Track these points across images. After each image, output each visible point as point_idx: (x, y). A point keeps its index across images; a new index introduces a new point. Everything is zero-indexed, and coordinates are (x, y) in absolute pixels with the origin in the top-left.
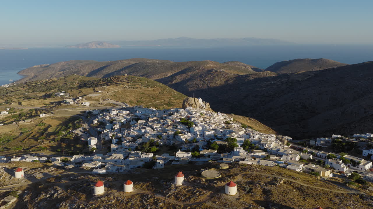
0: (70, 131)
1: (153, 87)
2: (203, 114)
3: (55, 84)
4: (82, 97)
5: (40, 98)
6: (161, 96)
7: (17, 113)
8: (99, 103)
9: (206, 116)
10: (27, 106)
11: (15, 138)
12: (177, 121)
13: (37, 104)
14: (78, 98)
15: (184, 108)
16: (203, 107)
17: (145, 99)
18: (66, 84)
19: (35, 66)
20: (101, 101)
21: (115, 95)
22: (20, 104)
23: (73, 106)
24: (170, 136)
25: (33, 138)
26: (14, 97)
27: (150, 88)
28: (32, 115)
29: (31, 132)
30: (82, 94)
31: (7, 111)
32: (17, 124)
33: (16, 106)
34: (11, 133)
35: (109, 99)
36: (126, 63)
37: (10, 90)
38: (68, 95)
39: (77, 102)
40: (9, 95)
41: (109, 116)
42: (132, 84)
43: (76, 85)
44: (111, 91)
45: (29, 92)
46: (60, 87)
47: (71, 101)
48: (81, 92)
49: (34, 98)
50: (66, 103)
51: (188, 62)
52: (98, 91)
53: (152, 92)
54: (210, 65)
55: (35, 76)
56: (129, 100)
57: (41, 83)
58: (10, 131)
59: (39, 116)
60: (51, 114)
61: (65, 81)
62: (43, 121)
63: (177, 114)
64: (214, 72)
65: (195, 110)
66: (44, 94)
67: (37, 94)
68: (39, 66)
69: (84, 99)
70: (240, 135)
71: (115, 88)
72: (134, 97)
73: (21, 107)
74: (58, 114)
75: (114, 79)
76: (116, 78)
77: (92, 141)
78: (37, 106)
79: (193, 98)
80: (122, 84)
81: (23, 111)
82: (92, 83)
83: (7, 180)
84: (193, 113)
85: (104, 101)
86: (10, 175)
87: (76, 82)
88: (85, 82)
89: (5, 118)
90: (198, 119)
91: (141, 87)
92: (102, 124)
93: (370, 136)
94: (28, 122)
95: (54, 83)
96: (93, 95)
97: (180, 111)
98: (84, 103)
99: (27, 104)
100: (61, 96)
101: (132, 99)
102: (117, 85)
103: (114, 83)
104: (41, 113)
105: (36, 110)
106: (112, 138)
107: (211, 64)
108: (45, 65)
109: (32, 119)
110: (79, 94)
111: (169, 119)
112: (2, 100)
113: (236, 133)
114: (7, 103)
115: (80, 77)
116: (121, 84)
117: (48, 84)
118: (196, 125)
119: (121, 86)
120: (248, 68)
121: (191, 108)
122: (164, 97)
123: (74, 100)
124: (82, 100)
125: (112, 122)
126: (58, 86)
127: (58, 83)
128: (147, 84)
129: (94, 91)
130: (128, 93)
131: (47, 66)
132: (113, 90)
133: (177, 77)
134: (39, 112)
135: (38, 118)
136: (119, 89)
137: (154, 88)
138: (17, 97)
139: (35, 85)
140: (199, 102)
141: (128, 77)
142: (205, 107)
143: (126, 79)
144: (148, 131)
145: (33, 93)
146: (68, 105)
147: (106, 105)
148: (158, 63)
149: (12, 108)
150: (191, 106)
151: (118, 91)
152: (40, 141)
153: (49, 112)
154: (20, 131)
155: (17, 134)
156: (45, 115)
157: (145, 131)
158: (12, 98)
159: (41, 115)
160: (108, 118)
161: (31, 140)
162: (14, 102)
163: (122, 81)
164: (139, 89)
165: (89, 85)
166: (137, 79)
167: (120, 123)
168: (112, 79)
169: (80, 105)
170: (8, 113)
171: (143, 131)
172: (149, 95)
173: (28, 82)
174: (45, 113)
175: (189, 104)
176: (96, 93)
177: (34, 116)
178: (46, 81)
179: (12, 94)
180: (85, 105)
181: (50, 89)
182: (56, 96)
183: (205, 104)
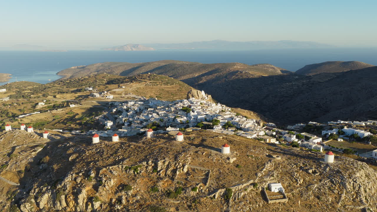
0: (93, 118)
1: (173, 84)
2: (203, 104)
3: (87, 81)
4: (107, 91)
5: (72, 92)
6: (179, 93)
7: (52, 104)
8: (121, 97)
9: (204, 105)
10: (60, 99)
11: (49, 123)
12: (179, 108)
13: (69, 97)
14: (104, 92)
15: (188, 98)
16: (205, 98)
17: (164, 95)
18: (95, 81)
19: (73, 68)
20: (123, 95)
21: (136, 91)
22: (55, 97)
23: (99, 99)
24: (170, 120)
25: (63, 123)
26: (50, 92)
27: (170, 85)
28: (64, 106)
29: (61, 119)
30: (107, 89)
31: (44, 103)
32: (51, 112)
33: (51, 99)
34: (46, 119)
35: (131, 94)
36: (156, 65)
37: (47, 86)
38: (96, 90)
39: (102, 95)
40: (47, 90)
41: (126, 106)
42: (153, 81)
43: (105, 81)
44: (134, 87)
45: (63, 88)
46: (91, 84)
47: (97, 94)
48: (107, 87)
49: (67, 93)
50: (93, 96)
51: (216, 64)
52: (121, 87)
53: (171, 89)
54: (237, 67)
55: (72, 76)
56: (149, 95)
57: (75, 81)
58: (45, 118)
59: (69, 106)
60: (80, 105)
61: (96, 79)
62: (72, 111)
63: (181, 103)
64: (239, 74)
65: (197, 100)
66: (76, 89)
67: (70, 89)
68: (77, 67)
69: (109, 93)
70: (225, 118)
71: (138, 84)
72: (154, 93)
73: (55, 100)
74: (85, 105)
75: (138, 77)
76: (140, 76)
77: (108, 124)
78: (69, 99)
79: (196, 90)
80: (145, 81)
81: (57, 103)
82: (119, 80)
83: (38, 139)
84: (195, 103)
85: (126, 95)
86: (40, 137)
87: (105, 79)
88: (113, 80)
89: (42, 108)
90: (197, 107)
91: (161, 84)
92: (119, 112)
93: (341, 122)
94: (60, 111)
95: (85, 81)
96: (117, 90)
97: (184, 101)
98: (108, 96)
99: (61, 97)
100: (90, 90)
101: (152, 94)
102: (140, 82)
103: (138, 80)
104: (71, 104)
105: (68, 102)
106: (125, 122)
107: (239, 66)
108: (82, 66)
109: (64, 109)
110: (105, 89)
111: (173, 107)
112: (40, 94)
113: (222, 117)
114: (44, 96)
115: (109, 76)
116: (143, 81)
117: (81, 81)
118: (193, 112)
119: (143, 83)
120: (277, 71)
121: (194, 98)
122: (182, 94)
123: (100, 94)
124: (107, 94)
125: (127, 110)
126: (89, 83)
127: (90, 80)
128: (168, 82)
129: (119, 86)
130: (149, 89)
131: (83, 68)
132: (136, 86)
133: (203, 78)
134: (70, 103)
135: (68, 108)
136: (141, 85)
137: (173, 86)
138: (53, 92)
139: (69, 83)
140: (202, 94)
141: (151, 75)
142: (206, 98)
143: (149, 77)
144: (154, 116)
145: (66, 88)
146: (94, 98)
147: (127, 98)
148: (187, 65)
149: (48, 100)
150: (194, 97)
151: (140, 88)
152: (68, 125)
153: (78, 103)
154: (53, 118)
155: (51, 120)
156: (74, 105)
157: (151, 116)
158: (49, 92)
159: (71, 105)
160: (125, 107)
161: (61, 124)
162: (50, 95)
163: (144, 79)
164: (159, 86)
165: (116, 82)
166: (158, 77)
167: (134, 111)
168: (137, 77)
169: (104, 98)
170: (45, 104)
171: (150, 116)
172: (168, 92)
173: (63, 80)
174: (75, 104)
175: (192, 95)
176: (120, 89)
177: (66, 106)
178: (79, 79)
179: (49, 89)
180: (109, 98)
181: (82, 86)
182: (85, 90)
183: (207, 96)
